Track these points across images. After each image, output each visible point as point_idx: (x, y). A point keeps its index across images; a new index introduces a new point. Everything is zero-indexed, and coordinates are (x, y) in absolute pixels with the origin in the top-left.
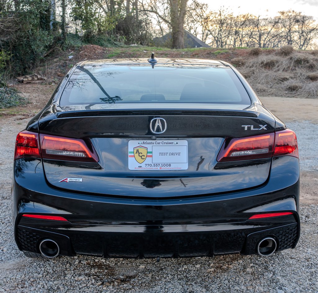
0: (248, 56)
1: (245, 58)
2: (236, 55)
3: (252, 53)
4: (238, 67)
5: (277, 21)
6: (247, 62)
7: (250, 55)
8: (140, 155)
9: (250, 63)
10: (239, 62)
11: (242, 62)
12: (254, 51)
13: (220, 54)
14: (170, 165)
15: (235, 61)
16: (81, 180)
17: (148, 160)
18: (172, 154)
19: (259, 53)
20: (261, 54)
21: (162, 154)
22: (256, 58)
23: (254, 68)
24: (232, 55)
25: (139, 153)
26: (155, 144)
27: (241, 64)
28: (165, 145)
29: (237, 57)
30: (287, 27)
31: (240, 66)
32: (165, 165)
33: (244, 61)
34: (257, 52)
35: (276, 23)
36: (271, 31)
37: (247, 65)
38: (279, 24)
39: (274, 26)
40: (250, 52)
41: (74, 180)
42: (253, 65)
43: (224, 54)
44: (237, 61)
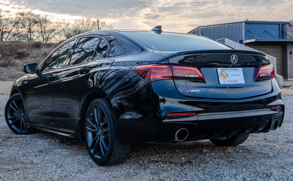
0: (31, 48)
1: (29, 50)
2: (20, 47)
3: (34, 46)
4: (23, 57)
5: (17, 21)
6: (31, 53)
7: (33, 47)
8: (224, 76)
9: (34, 54)
10: (24, 53)
11: (27, 53)
12: (36, 44)
13: (5, 46)
14: (237, 81)
15: (21, 52)
16: (199, 91)
17: (227, 79)
18: (237, 75)
19: (40, 46)
20: (43, 47)
21: (233, 75)
22: (38, 50)
23: (38, 58)
24: (16, 47)
25: (223, 75)
26: (231, 70)
27: (26, 55)
28: (233, 70)
29: (21, 49)
30: (27, 27)
31: (26, 56)
32: (235, 81)
33: (28, 52)
34: (39, 45)
35: (17, 23)
36: (12, 31)
37: (31, 55)
38: (19, 24)
39: (14, 26)
40: (33, 44)
41: (195, 91)
42: (37, 56)
43: (9, 46)
44: (22, 53)
